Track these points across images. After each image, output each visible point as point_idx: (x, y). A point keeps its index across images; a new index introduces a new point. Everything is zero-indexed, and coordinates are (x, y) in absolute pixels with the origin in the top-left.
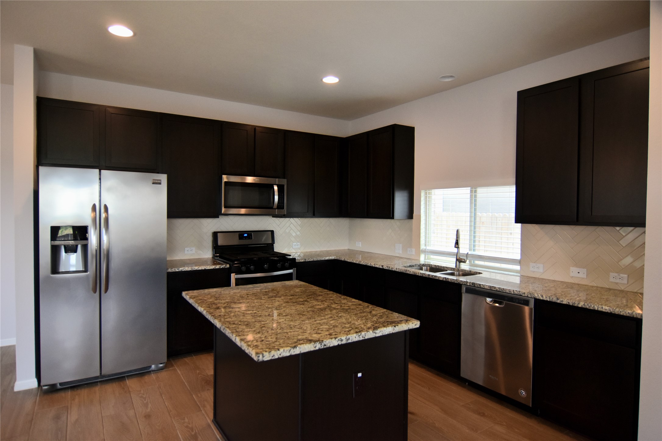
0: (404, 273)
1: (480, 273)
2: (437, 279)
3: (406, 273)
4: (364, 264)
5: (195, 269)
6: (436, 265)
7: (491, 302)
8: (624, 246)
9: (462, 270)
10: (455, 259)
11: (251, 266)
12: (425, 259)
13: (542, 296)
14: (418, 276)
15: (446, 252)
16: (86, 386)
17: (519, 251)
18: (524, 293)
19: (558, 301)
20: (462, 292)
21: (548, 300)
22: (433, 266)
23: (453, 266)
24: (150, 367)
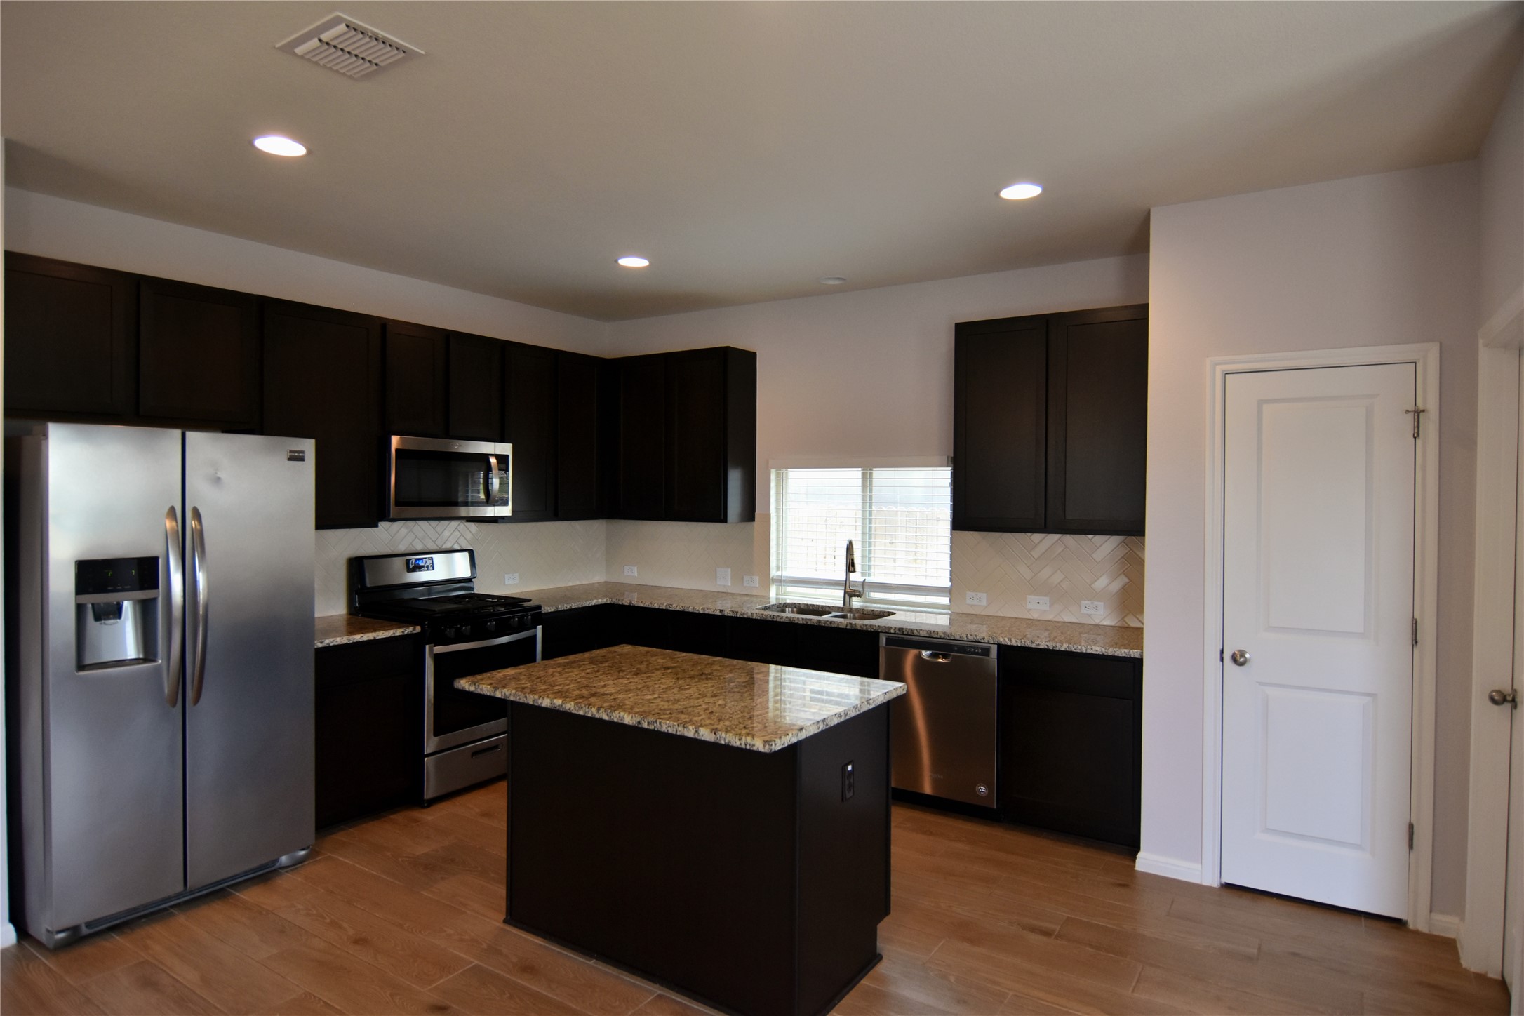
0: (768, 621)
1: (890, 614)
2: (835, 628)
3: (773, 621)
4: (678, 609)
5: (355, 641)
6: (809, 603)
7: (931, 656)
8: (1098, 561)
9: (857, 610)
10: (843, 592)
11: (462, 626)
12: (777, 595)
13: (1010, 640)
14: (797, 624)
15: (820, 579)
16: (143, 920)
17: (946, 573)
18: (983, 638)
19: (1034, 646)
20: (880, 645)
21: (1019, 645)
22: (802, 607)
23: (840, 604)
24: (277, 860)
